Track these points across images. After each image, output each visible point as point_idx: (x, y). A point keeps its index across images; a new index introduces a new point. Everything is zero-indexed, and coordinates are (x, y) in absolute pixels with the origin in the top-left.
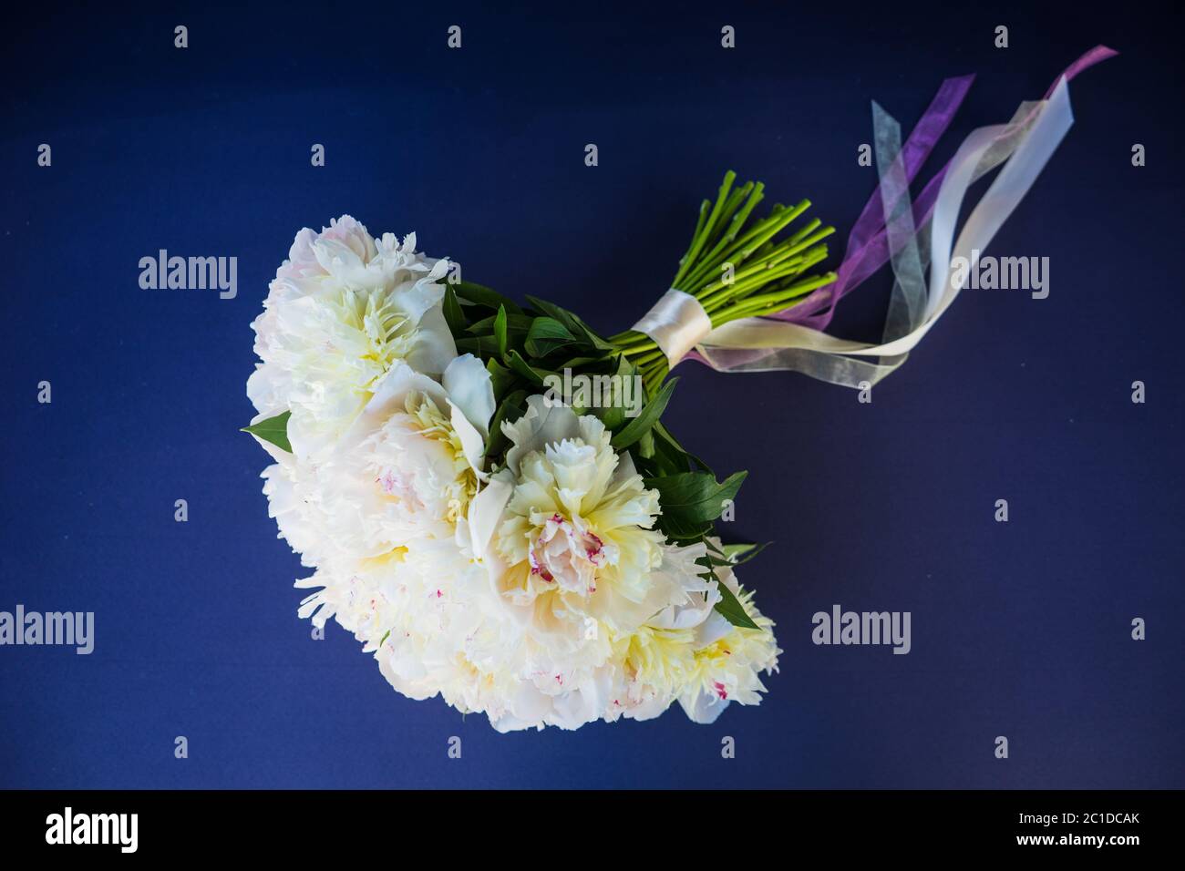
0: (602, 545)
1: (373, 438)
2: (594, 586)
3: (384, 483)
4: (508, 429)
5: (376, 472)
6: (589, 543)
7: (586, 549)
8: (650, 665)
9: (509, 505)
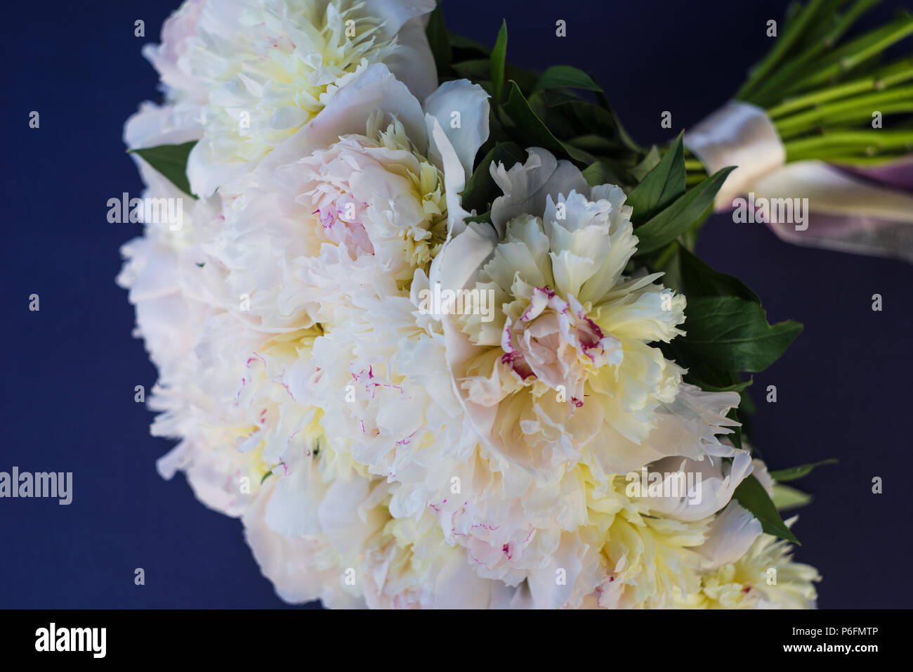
0: (602, 336)
1: (319, 155)
2: (581, 398)
3: (323, 215)
4: (498, 172)
5: (315, 201)
6: (584, 333)
7: (581, 340)
8: (638, 559)
9: (486, 266)
